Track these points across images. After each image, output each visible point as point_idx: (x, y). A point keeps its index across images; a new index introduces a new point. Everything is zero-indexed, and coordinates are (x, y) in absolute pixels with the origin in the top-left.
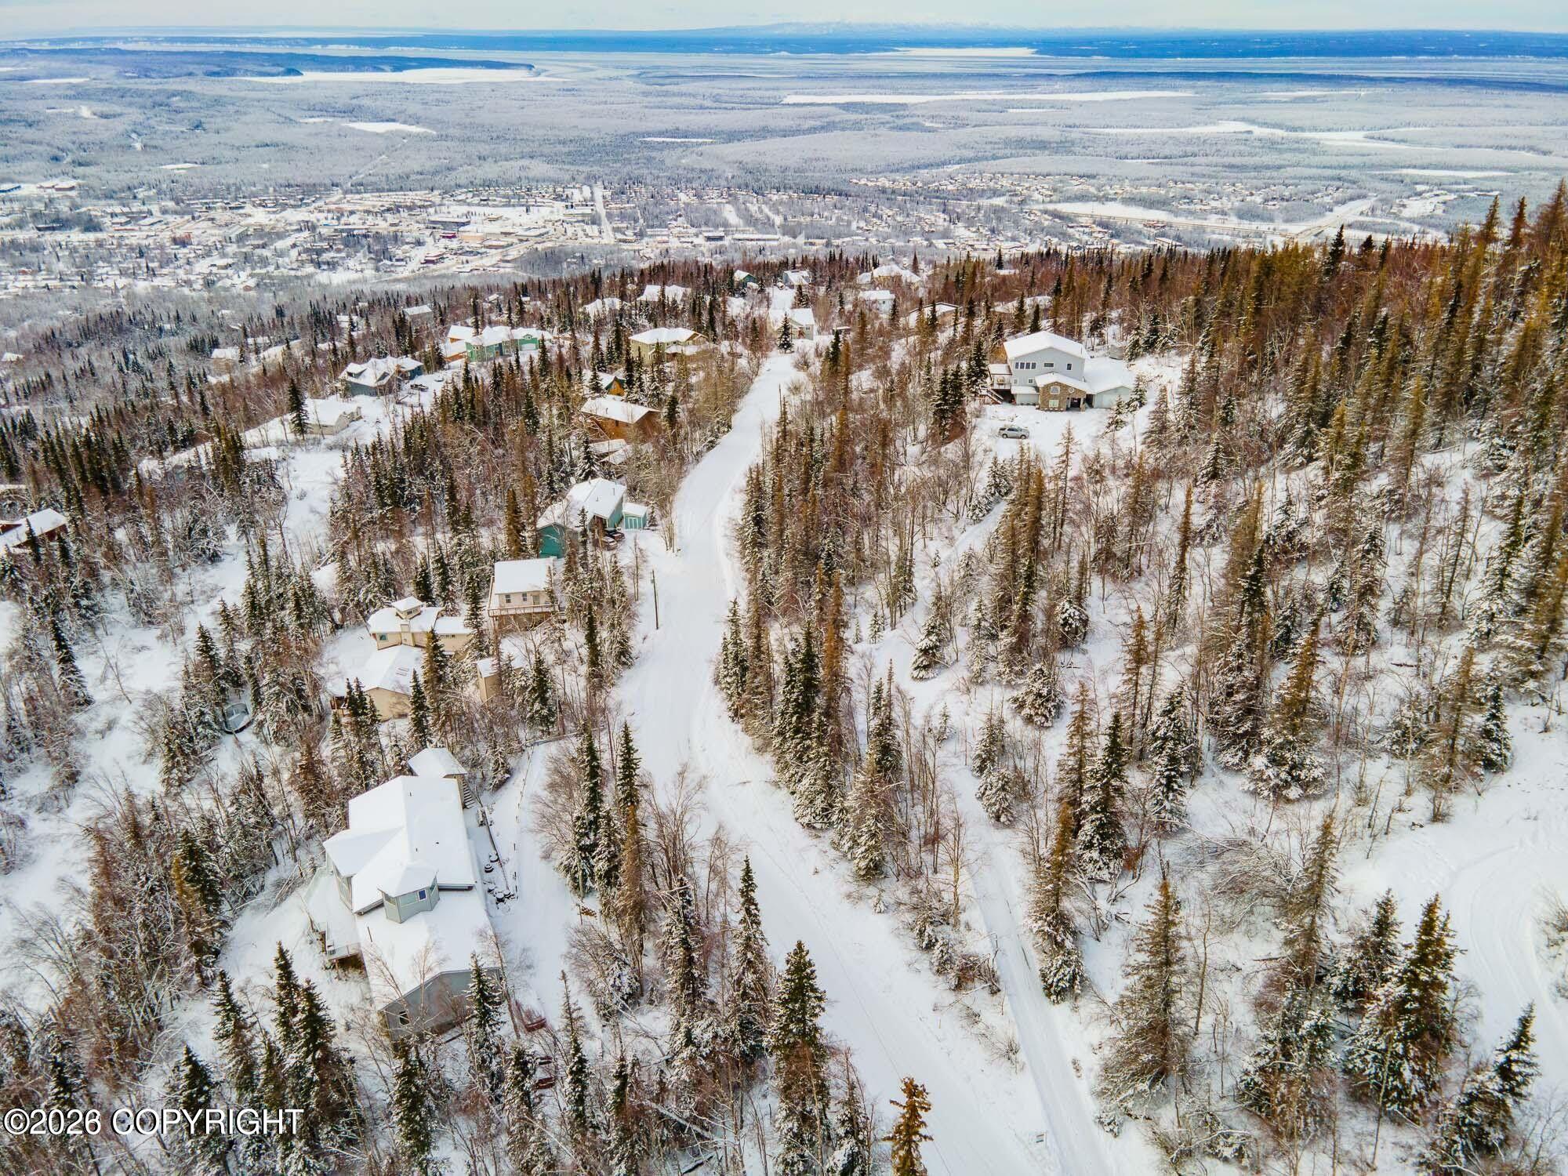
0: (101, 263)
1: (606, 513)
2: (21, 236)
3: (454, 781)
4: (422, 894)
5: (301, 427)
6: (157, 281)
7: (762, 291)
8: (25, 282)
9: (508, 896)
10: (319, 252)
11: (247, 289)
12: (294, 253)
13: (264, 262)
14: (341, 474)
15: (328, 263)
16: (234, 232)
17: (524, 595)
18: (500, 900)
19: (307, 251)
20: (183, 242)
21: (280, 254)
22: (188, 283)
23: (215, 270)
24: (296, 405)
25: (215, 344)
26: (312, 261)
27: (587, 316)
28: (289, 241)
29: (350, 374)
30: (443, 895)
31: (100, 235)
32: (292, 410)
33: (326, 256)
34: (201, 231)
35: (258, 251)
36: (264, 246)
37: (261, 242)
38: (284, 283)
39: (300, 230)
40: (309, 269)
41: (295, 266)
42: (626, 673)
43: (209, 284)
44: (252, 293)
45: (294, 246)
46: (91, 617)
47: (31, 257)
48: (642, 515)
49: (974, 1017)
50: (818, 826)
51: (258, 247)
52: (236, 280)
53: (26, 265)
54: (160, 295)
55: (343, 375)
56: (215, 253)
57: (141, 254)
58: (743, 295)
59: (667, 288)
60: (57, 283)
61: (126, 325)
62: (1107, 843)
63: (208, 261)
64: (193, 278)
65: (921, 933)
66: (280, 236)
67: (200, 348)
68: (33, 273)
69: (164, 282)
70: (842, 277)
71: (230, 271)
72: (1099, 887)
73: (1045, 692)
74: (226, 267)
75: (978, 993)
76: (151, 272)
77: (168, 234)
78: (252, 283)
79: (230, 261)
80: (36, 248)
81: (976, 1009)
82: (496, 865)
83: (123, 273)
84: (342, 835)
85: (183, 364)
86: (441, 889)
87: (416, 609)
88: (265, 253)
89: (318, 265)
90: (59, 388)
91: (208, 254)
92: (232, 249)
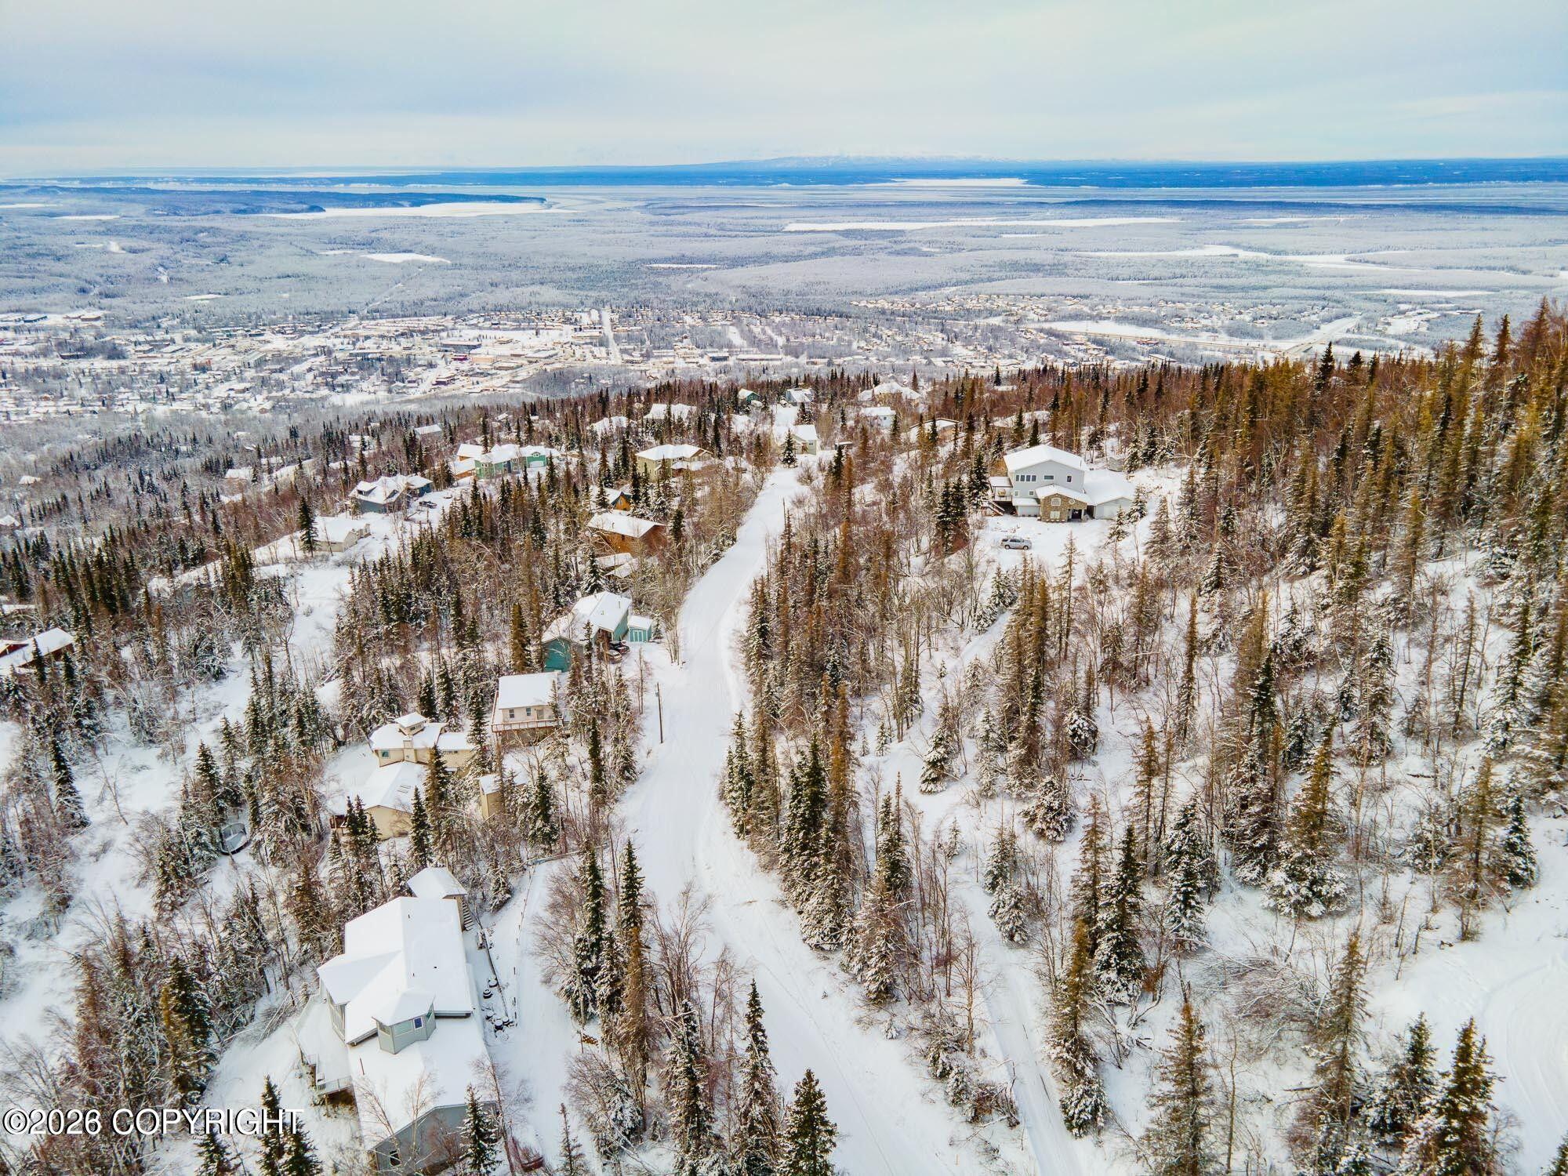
0: (122, 389)
1: (611, 626)
2: (45, 363)
3: (454, 903)
4: (418, 1023)
5: (310, 544)
6: (176, 406)
7: (765, 408)
8: (48, 407)
9: (507, 1024)
10: (334, 376)
11: (263, 411)
12: (310, 376)
13: (281, 385)
14: (348, 590)
15: (342, 386)
16: (252, 358)
17: (528, 709)
18: (498, 1028)
19: (322, 374)
20: (203, 368)
21: (296, 378)
22: (206, 406)
23: (232, 394)
24: (306, 522)
25: (229, 465)
26: (327, 384)
27: (594, 434)
28: (305, 366)
29: (360, 492)
30: (440, 1023)
31: (122, 363)
32: (302, 527)
33: (341, 379)
34: (222, 358)
35: (275, 376)
36: (281, 371)
37: (278, 367)
38: (299, 405)
39: (316, 355)
40: (324, 391)
41: (310, 389)
42: (630, 788)
43: (226, 407)
44: (268, 415)
45: (310, 370)
46: (92, 737)
47: (54, 384)
48: (647, 628)
49: (992, 1152)
50: (826, 947)
51: (275, 371)
52: (252, 403)
53: (48, 391)
54: (179, 418)
55: (353, 493)
56: (234, 377)
57: (162, 380)
58: (748, 412)
59: (673, 407)
60: (78, 408)
61: (143, 448)
62: (1125, 963)
63: (227, 385)
64: (210, 401)
65: (935, 1060)
66: (297, 361)
67: (213, 468)
68: (56, 399)
69: (183, 406)
70: (844, 395)
71: (247, 395)
72: (1118, 1010)
73: (1056, 805)
74: (243, 391)
75: (995, 1128)
76: (172, 397)
77: (189, 361)
78: (268, 405)
79: (248, 385)
80: (59, 375)
81: (994, 1144)
82: (495, 990)
83: (142, 398)
84: (337, 960)
85: (196, 485)
86: (438, 1017)
87: (419, 725)
88: (283, 377)
89: (333, 387)
90: (74, 509)
91: (227, 379)
92: (250, 373)
